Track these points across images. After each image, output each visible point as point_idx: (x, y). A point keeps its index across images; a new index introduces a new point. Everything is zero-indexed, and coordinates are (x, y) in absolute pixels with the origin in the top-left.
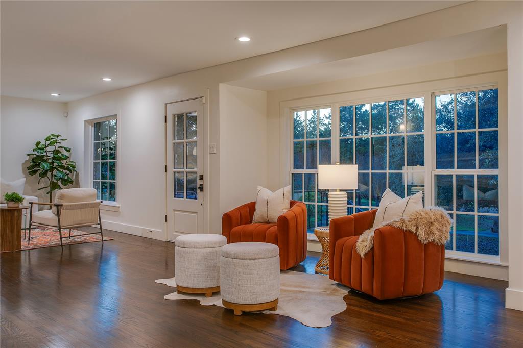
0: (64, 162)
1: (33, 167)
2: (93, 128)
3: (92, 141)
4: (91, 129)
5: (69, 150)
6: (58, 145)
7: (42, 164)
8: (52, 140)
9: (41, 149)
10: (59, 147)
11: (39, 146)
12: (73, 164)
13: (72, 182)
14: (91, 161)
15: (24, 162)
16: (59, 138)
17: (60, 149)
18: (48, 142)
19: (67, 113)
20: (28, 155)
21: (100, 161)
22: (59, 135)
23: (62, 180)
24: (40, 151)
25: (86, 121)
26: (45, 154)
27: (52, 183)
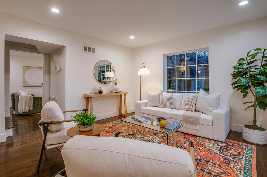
7: (240, 80)
10: (265, 61)
27: (257, 98)
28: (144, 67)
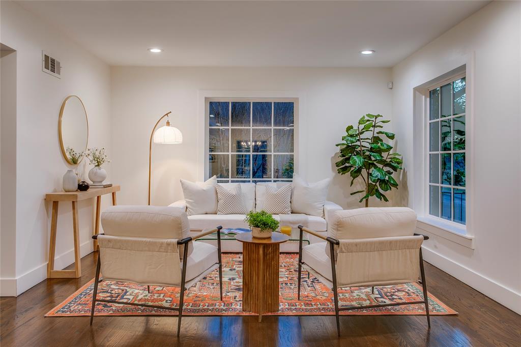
0: (385, 155)
1: (343, 162)
2: (428, 99)
3: (426, 121)
4: (425, 102)
5: (392, 137)
6: (377, 130)
7: (353, 158)
8: (368, 123)
9: (352, 136)
10: (378, 133)
11: (351, 132)
12: (400, 157)
13: (396, 185)
14: (425, 152)
15: (333, 155)
16: (379, 119)
17: (380, 136)
18: (362, 126)
19: (392, 83)
20: (337, 145)
21: (440, 152)
22: (379, 116)
23: (382, 181)
24: (350, 138)
25: (416, 89)
26: (358, 143)
27: (369, 185)
28: (168, 124)
